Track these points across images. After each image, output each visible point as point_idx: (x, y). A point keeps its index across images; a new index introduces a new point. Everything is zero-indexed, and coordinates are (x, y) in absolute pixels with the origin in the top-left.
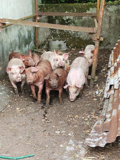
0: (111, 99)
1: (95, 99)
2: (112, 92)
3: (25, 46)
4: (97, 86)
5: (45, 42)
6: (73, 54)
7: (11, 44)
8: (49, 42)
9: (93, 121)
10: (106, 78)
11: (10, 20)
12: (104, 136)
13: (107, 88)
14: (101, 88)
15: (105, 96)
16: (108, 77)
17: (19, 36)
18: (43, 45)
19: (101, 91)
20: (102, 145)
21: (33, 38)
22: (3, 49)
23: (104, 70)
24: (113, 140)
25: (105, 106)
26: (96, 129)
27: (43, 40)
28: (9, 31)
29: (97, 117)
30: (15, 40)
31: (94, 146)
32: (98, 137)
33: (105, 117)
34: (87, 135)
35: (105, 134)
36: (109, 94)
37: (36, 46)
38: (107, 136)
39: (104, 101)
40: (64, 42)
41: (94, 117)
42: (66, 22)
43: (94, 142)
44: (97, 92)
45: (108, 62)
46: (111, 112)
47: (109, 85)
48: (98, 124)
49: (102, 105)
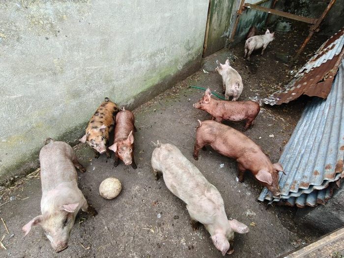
0: (298, 79)
1: (287, 76)
2: (303, 74)
3: (257, 25)
4: (295, 67)
5: (275, 22)
6: (293, 36)
7: (247, 22)
8: (277, 23)
9: (277, 89)
10: (306, 62)
11: (251, 5)
12: (276, 100)
13: (301, 70)
14: (297, 69)
15: (295, 76)
16: (308, 62)
17: (255, 16)
18: (272, 24)
19: (296, 71)
20: (272, 104)
21: (266, 17)
22: (240, 26)
23: (310, 55)
24: (280, 104)
25: (291, 83)
26: (275, 95)
27: (274, 20)
28: (248, 13)
29: (281, 88)
30: (251, 19)
31: (267, 103)
32: (273, 99)
33: (286, 89)
34: (267, 97)
35: (278, 99)
36: (300, 75)
37: (266, 25)
38: (278, 101)
39: (293, 79)
40: (290, 25)
41: (279, 87)
42: (301, 5)
43: (269, 101)
44: (292, 72)
45: (318, 48)
46: (291, 88)
47: (304, 68)
48: (279, 92)
49: (289, 82)
